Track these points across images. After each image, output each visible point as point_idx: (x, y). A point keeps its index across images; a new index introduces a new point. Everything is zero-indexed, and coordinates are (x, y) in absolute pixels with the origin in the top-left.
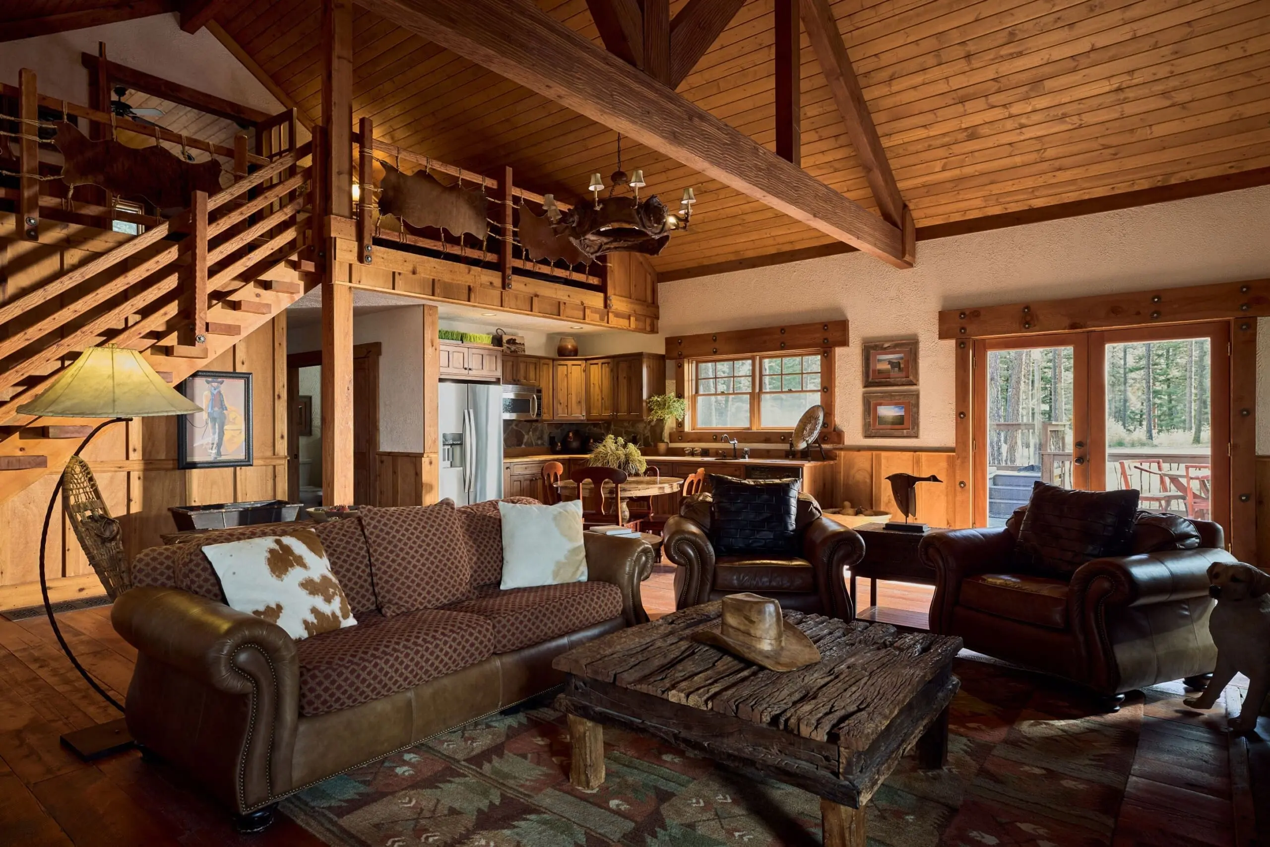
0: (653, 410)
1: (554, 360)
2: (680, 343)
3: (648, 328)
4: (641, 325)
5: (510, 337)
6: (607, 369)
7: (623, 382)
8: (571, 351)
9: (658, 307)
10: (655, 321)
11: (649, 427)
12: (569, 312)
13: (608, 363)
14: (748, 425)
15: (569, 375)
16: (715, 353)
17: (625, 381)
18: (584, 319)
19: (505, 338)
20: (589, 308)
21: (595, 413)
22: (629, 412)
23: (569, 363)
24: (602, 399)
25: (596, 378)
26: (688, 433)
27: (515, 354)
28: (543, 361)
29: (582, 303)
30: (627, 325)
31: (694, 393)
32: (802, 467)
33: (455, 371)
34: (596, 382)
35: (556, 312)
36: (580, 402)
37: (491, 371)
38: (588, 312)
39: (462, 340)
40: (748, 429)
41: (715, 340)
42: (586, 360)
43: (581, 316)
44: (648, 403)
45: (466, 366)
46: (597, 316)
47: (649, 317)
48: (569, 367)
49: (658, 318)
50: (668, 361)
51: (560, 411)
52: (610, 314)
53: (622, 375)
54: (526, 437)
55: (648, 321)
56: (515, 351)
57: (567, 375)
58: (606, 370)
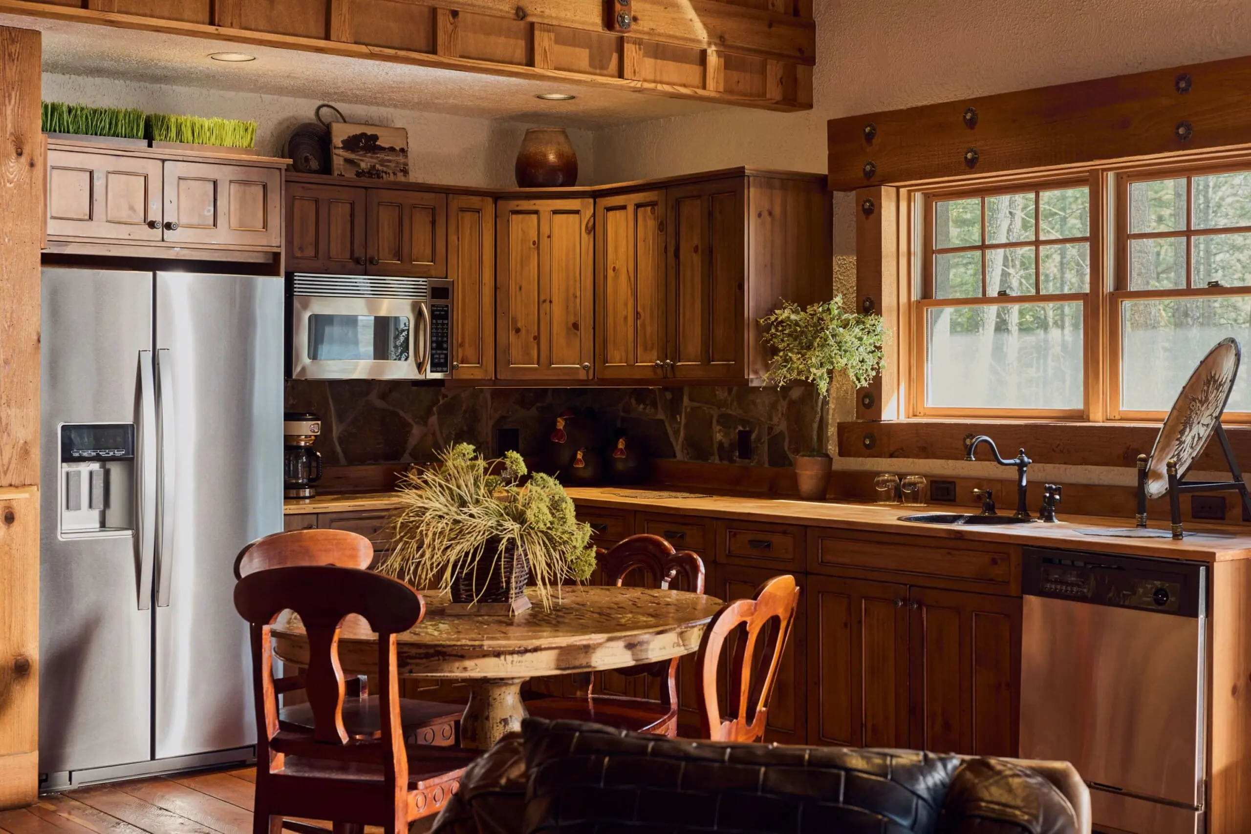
0: (775, 351)
1: (497, 197)
2: (869, 137)
3: (774, 92)
4: (747, 81)
5: (357, 130)
6: (651, 224)
7: (692, 263)
8: (553, 170)
9: (811, 27)
10: (801, 69)
11: (783, 405)
12: (471, 40)
13: (653, 204)
14: (1077, 404)
15: (545, 241)
16: (972, 165)
17: (697, 259)
18: (531, 63)
19: (340, 133)
20: (548, 28)
21: (617, 359)
22: (707, 358)
23: (545, 206)
24: (637, 315)
25: (622, 250)
26: (893, 428)
27: (366, 181)
28: (457, 202)
29: (520, 13)
30: (696, 79)
31: (916, 295)
32: (1208, 560)
33: (121, 232)
34: (621, 264)
35: (421, 40)
36: (576, 326)
37: (244, 228)
38: (543, 41)
39: (149, 137)
40: (1081, 415)
41: (971, 124)
42: (596, 195)
43: (520, 53)
44: (761, 330)
45: (154, 215)
46: (582, 56)
47: (780, 56)
48: (544, 216)
49: (811, 61)
50: (838, 195)
51: (516, 352)
52: (630, 50)
53: (691, 239)
54: (417, 431)
55: (774, 70)
56: (372, 173)
57: (537, 244)
58: (648, 223)
